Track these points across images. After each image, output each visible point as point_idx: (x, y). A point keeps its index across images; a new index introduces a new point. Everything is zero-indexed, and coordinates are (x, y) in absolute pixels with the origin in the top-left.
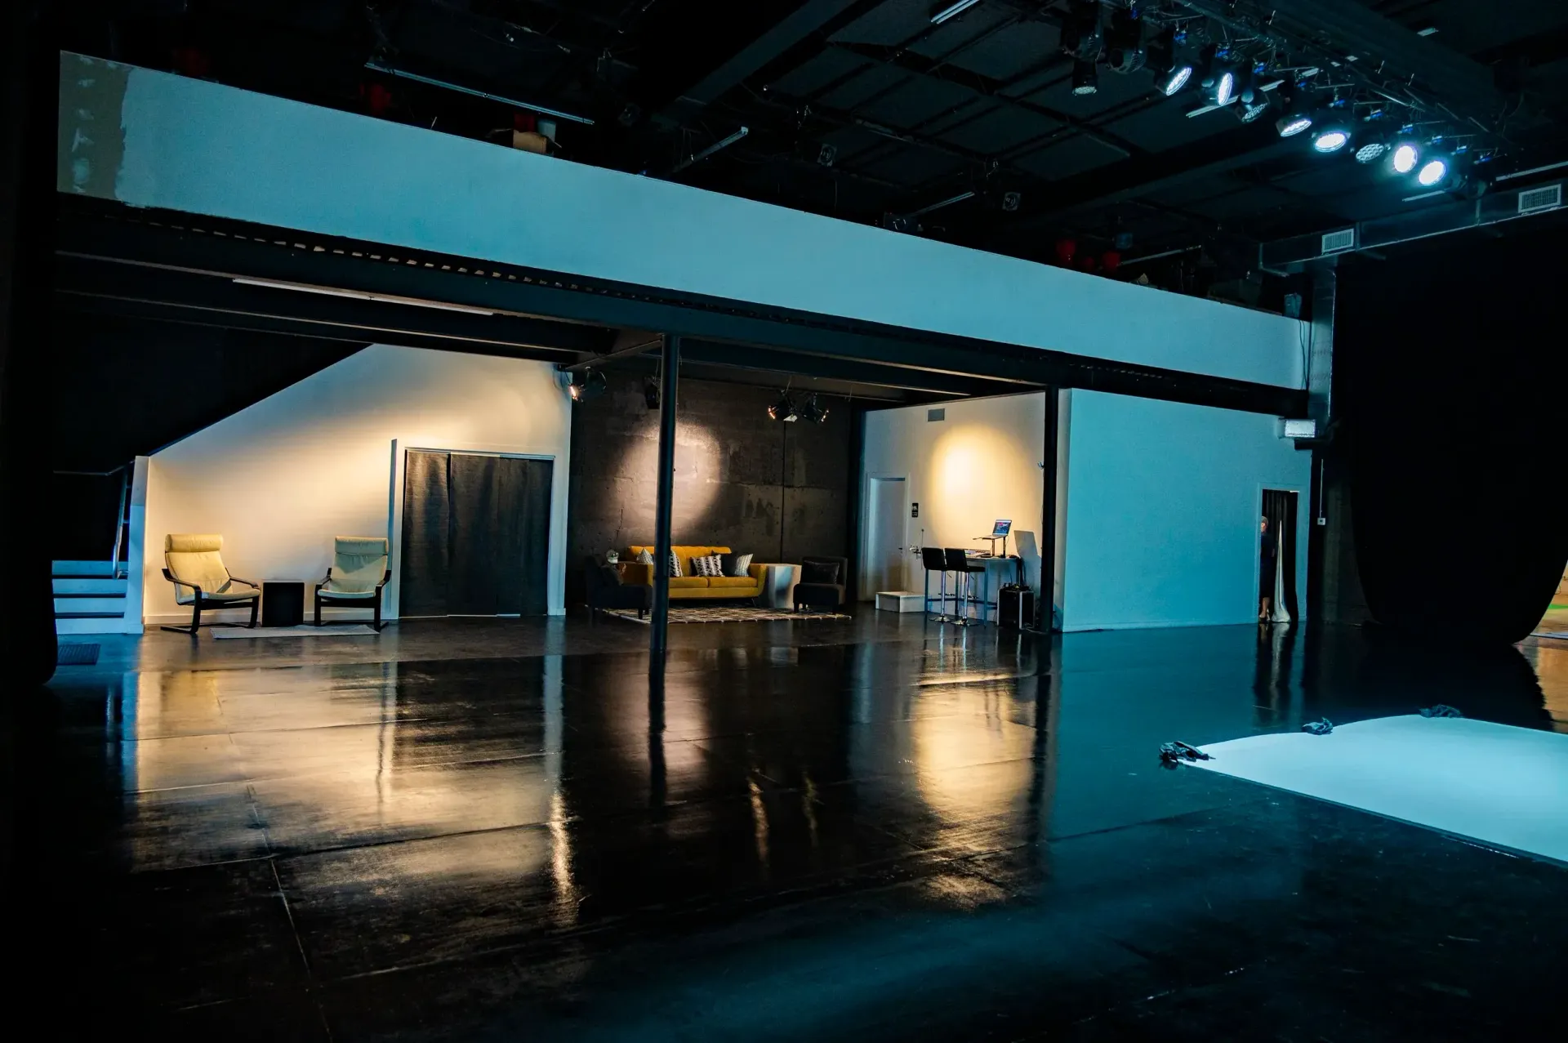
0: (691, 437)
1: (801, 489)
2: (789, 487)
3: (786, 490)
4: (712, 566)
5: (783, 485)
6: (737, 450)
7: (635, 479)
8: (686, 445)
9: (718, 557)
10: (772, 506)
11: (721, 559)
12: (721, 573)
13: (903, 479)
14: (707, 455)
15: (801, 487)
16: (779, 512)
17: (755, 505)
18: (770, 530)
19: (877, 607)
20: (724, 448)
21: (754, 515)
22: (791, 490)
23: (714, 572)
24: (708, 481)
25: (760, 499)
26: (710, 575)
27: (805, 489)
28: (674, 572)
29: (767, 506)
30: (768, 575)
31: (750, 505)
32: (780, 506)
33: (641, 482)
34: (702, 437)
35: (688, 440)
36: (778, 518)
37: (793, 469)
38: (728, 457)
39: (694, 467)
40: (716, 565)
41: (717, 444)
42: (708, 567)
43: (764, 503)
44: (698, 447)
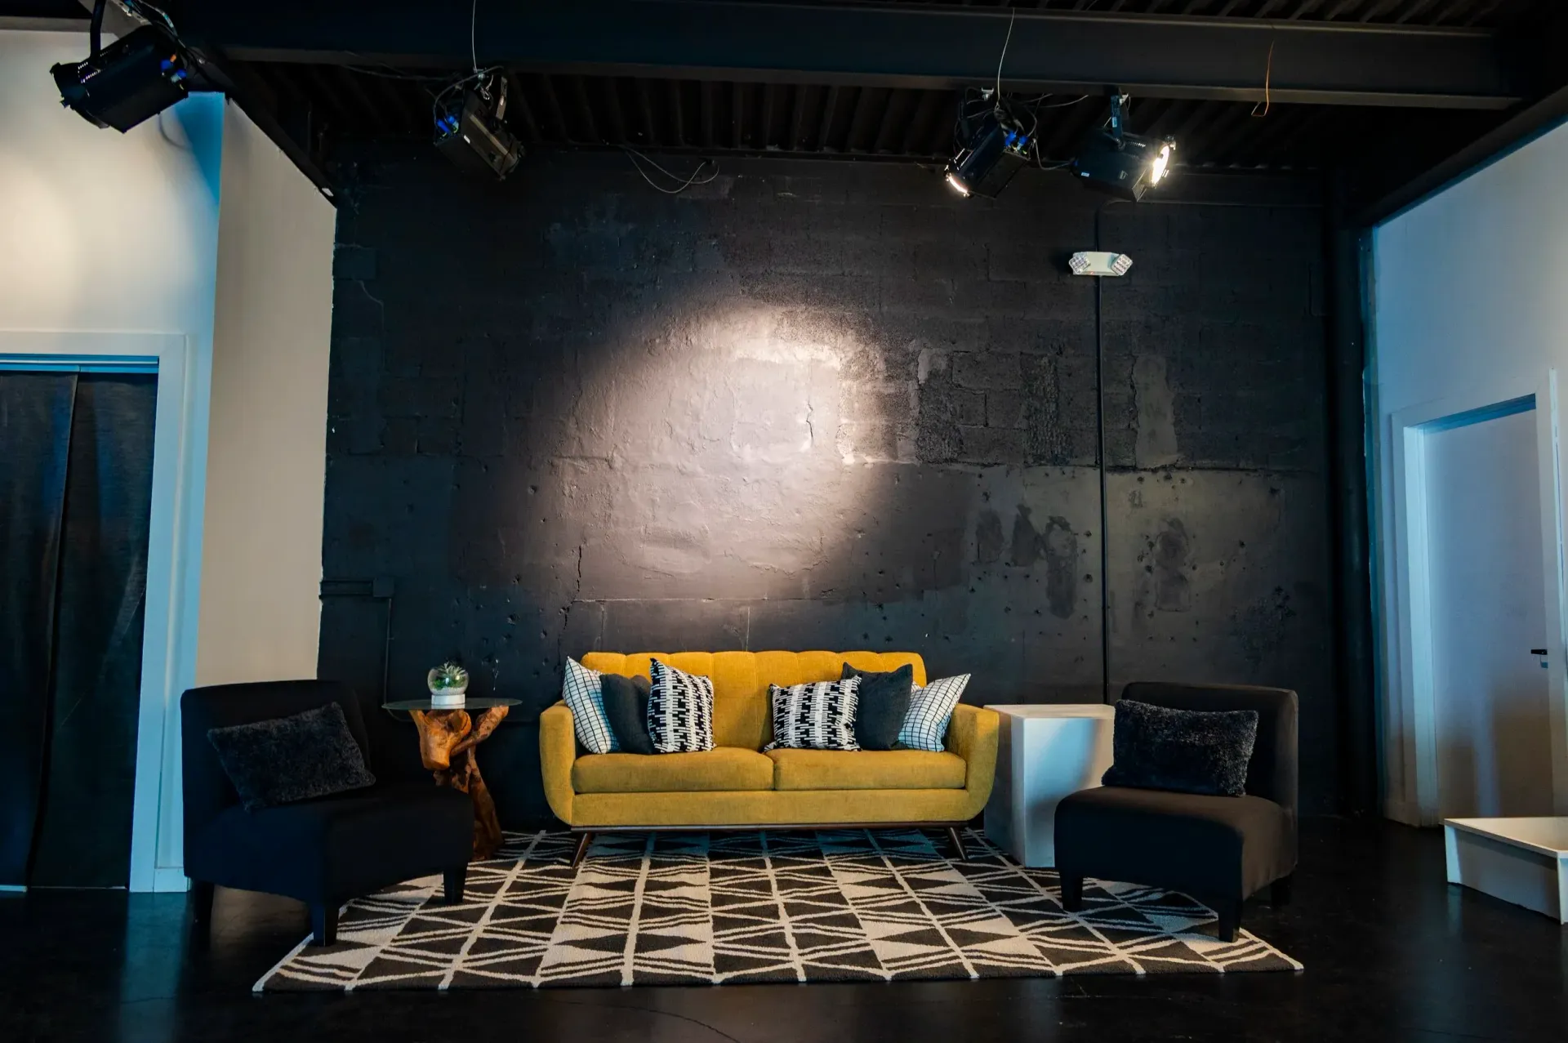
0: (794, 337)
1: (1162, 474)
2: (1123, 469)
3: (1110, 478)
4: (819, 715)
5: (1099, 464)
6: (942, 364)
7: (618, 463)
8: (776, 359)
9: (849, 685)
10: (1065, 526)
11: (860, 692)
12: (845, 736)
13: (1528, 403)
14: (846, 384)
15: (1164, 468)
16: (1094, 544)
17: (1008, 530)
18: (1062, 601)
19: (1454, 874)
20: (898, 368)
21: (1005, 557)
22: (1129, 477)
23: (819, 735)
24: (849, 460)
25: (1021, 507)
26: (806, 745)
27: (1177, 476)
28: (660, 739)
29: (1050, 527)
30: (1006, 742)
31: (991, 523)
32: (1096, 531)
33: (635, 469)
34: (829, 336)
35: (781, 345)
36: (1091, 561)
37: (1134, 417)
38: (912, 387)
39: (802, 421)
40: (834, 710)
41: (875, 354)
42: (803, 719)
43: (1038, 522)
44: (815, 363)
